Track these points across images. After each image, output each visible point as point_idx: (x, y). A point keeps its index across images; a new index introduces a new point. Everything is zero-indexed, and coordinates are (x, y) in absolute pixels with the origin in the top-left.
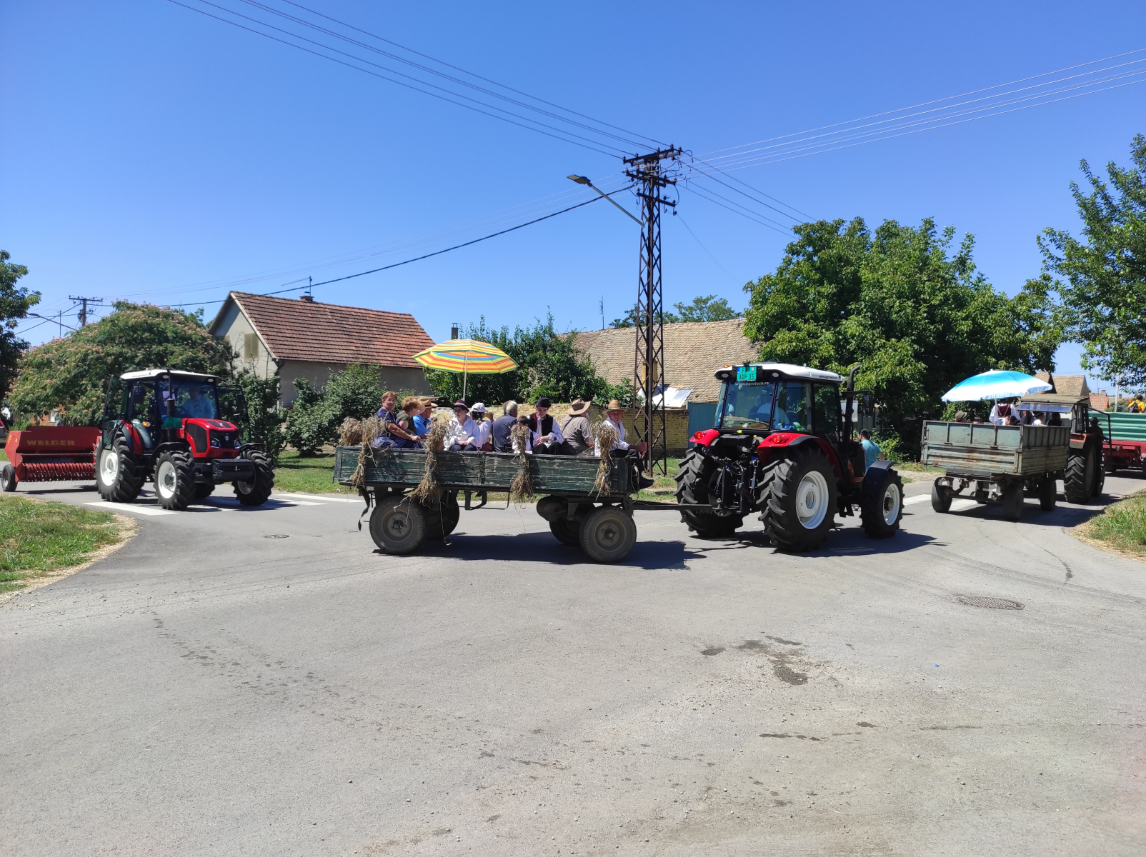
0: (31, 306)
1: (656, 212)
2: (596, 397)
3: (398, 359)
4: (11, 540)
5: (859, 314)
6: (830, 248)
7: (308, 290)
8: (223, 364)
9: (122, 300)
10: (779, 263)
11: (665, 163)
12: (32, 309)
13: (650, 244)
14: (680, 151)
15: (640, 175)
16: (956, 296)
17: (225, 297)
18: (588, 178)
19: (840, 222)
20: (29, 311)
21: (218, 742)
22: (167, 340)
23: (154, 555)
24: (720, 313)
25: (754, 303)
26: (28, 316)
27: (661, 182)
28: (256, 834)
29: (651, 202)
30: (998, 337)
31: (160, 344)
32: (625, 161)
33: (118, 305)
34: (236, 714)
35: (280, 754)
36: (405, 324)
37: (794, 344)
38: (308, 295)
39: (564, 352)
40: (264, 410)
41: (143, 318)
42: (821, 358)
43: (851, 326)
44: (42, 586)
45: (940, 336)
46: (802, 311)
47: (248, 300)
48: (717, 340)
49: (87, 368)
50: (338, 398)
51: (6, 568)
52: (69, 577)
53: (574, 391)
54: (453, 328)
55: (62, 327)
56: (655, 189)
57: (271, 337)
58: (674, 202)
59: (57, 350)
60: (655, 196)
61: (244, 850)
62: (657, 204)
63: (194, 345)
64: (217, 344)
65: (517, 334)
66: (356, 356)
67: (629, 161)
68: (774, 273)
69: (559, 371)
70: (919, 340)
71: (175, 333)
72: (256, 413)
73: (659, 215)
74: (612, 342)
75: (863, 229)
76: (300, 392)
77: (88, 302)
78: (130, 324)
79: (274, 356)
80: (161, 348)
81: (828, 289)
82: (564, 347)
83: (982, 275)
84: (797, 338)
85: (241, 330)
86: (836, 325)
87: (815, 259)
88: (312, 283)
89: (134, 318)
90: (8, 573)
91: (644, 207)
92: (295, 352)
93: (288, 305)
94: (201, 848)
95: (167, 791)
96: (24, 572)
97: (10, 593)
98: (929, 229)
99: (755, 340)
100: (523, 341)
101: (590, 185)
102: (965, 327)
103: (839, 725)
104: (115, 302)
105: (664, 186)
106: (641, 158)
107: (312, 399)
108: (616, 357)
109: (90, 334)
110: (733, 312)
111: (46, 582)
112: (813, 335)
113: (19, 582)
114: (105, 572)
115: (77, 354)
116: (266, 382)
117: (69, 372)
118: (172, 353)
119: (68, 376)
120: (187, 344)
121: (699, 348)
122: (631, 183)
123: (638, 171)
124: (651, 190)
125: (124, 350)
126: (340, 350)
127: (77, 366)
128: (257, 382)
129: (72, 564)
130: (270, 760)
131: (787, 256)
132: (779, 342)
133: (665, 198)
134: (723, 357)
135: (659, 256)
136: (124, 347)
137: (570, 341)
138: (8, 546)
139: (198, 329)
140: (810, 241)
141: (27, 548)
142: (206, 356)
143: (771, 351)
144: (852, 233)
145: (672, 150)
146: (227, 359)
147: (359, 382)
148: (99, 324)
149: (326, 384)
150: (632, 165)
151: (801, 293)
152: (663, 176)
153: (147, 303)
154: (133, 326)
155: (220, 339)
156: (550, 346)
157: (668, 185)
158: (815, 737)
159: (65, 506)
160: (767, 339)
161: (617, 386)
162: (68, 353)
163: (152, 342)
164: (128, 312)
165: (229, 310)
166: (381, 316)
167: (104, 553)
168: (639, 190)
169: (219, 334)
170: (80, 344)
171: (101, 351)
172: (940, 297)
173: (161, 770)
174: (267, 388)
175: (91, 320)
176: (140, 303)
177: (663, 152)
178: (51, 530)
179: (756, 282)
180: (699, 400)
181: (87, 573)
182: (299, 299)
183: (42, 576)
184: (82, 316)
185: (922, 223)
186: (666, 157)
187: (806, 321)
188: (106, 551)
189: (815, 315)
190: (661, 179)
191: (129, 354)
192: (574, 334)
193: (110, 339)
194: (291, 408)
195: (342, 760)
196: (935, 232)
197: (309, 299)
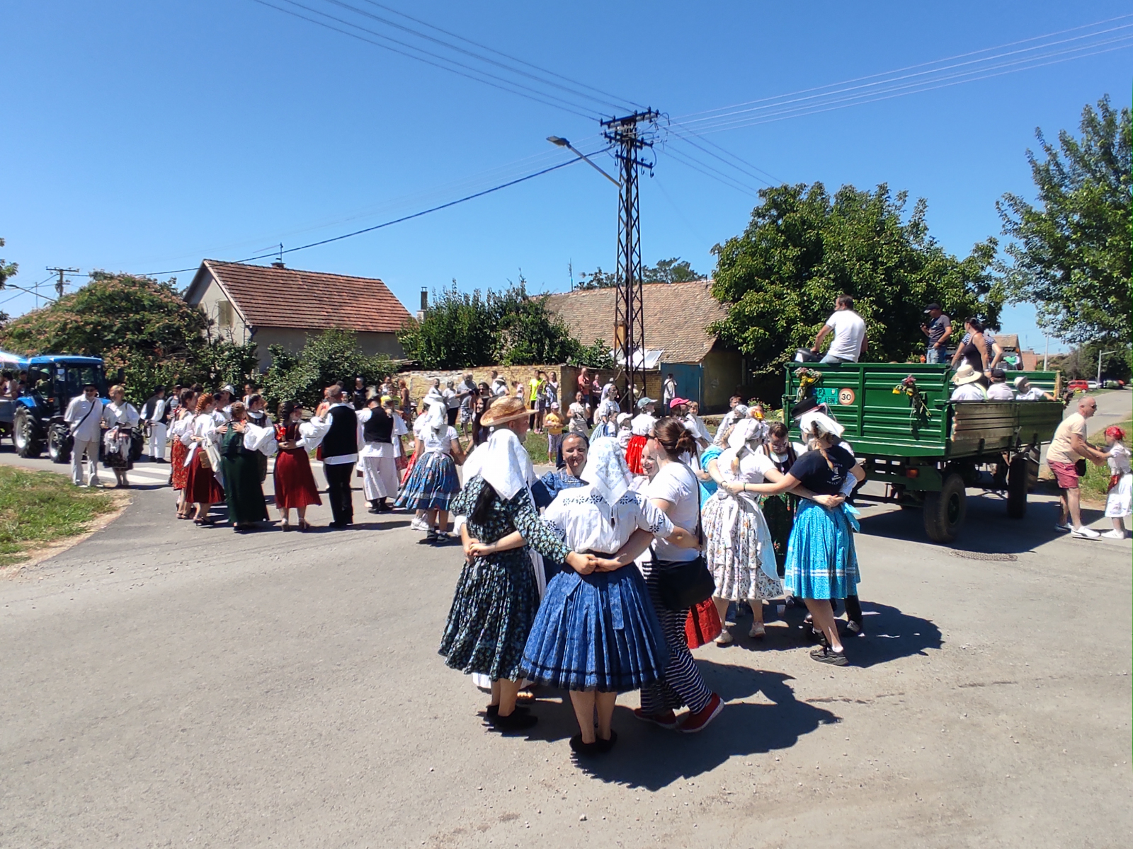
0: (7, 277)
1: (634, 174)
2: (570, 358)
3: (369, 324)
4: (10, 511)
5: (822, 276)
6: (794, 212)
7: (279, 256)
8: (199, 332)
9: (98, 270)
10: (746, 226)
11: (640, 126)
12: (9, 280)
13: (628, 206)
14: (657, 113)
15: (618, 137)
16: (911, 260)
17: (198, 266)
18: (568, 139)
19: (802, 187)
20: (7, 282)
21: (254, 723)
22: (144, 308)
23: (153, 524)
24: (683, 274)
25: (722, 264)
26: (6, 287)
27: (638, 144)
28: (314, 825)
29: (628, 163)
30: (950, 298)
31: (137, 312)
32: (602, 123)
33: (95, 275)
34: (267, 692)
35: (321, 735)
36: (375, 289)
37: (762, 305)
38: (279, 261)
39: (537, 314)
40: (242, 376)
41: (120, 286)
42: (787, 318)
43: (815, 287)
44: (46, 557)
45: (897, 297)
46: (767, 273)
47: (221, 267)
48: (686, 301)
49: (66, 337)
50: (315, 363)
51: (9, 539)
52: (71, 549)
53: (548, 353)
54: (422, 293)
55: (39, 298)
56: (633, 150)
57: (244, 304)
58: (651, 164)
59: (37, 320)
60: (633, 158)
61: (305, 843)
62: (634, 166)
63: (169, 313)
64: (192, 311)
65: (489, 296)
66: (327, 321)
67: (606, 123)
68: (741, 235)
69: (533, 333)
70: (879, 301)
71: (152, 301)
72: (235, 379)
73: (636, 176)
74: (581, 304)
75: (823, 194)
76: (276, 357)
77: (65, 273)
78: (107, 293)
79: (248, 323)
80: (138, 317)
81: (793, 252)
82: (537, 309)
83: (934, 238)
84: (764, 300)
85: (215, 296)
86: (801, 287)
87: (780, 222)
88: (283, 250)
89: (112, 287)
90: (12, 545)
91: (621, 169)
92: (268, 318)
93: (258, 272)
94: (260, 842)
95: (212, 779)
96: (25, 542)
97: (17, 565)
98: (883, 194)
99: (723, 301)
100: (495, 303)
101: (569, 146)
102: (920, 288)
103: (880, 686)
104: (92, 272)
105: (641, 148)
106: (618, 120)
107: (286, 365)
108: (586, 318)
109: (69, 304)
110: (696, 274)
111: (51, 553)
112: (779, 296)
113: (24, 554)
114: (107, 542)
115: (56, 323)
116: (244, 349)
117: (49, 342)
118: (149, 321)
119: (49, 346)
120: (163, 312)
121: (668, 310)
122: (609, 145)
123: (616, 133)
124: (629, 151)
125: (103, 319)
126: (312, 317)
127: (57, 335)
128: (234, 348)
129: (72, 535)
130: (312, 743)
131: (753, 220)
132: (747, 303)
133: (642, 160)
134: (692, 318)
135: (638, 217)
136: (101, 316)
137: (543, 302)
138: (8, 517)
139: (174, 297)
140: (774, 204)
141: (26, 518)
142: (182, 323)
143: (739, 312)
144: (813, 196)
145: (650, 112)
146: (204, 327)
147: (335, 346)
148: (77, 294)
149: (303, 349)
150: (609, 127)
151: (766, 254)
152: (640, 138)
153: (123, 273)
154: (110, 295)
155: (194, 307)
156: (524, 308)
157: (645, 148)
158: (860, 699)
159: (59, 476)
160: (734, 301)
161: (591, 348)
162: (48, 323)
163: (129, 310)
164: (106, 281)
165: (202, 277)
166: (350, 281)
167: (102, 523)
168: (617, 152)
169: (192, 302)
170: (59, 314)
171: (80, 320)
172: (896, 259)
173: (202, 755)
174: (244, 354)
175: (67, 290)
176: (116, 273)
177: (640, 115)
178: (49, 499)
179: (723, 245)
180: (670, 361)
181: (89, 543)
182: (271, 266)
183: (45, 547)
184: (60, 286)
185: (877, 189)
186: (643, 119)
187: (772, 283)
188: (103, 520)
189: (781, 277)
190: (639, 141)
191: (107, 323)
192: (547, 296)
193: (88, 308)
194: (267, 374)
195: (387, 741)
196: (889, 197)
197: (280, 266)
